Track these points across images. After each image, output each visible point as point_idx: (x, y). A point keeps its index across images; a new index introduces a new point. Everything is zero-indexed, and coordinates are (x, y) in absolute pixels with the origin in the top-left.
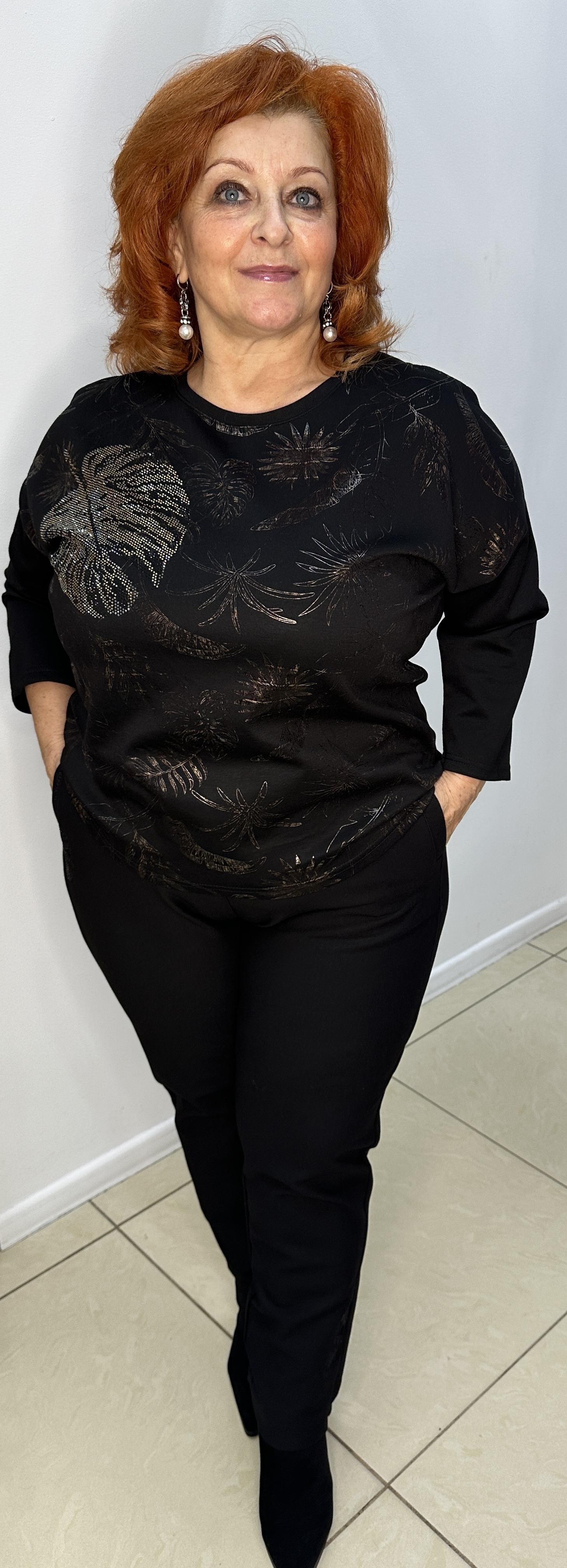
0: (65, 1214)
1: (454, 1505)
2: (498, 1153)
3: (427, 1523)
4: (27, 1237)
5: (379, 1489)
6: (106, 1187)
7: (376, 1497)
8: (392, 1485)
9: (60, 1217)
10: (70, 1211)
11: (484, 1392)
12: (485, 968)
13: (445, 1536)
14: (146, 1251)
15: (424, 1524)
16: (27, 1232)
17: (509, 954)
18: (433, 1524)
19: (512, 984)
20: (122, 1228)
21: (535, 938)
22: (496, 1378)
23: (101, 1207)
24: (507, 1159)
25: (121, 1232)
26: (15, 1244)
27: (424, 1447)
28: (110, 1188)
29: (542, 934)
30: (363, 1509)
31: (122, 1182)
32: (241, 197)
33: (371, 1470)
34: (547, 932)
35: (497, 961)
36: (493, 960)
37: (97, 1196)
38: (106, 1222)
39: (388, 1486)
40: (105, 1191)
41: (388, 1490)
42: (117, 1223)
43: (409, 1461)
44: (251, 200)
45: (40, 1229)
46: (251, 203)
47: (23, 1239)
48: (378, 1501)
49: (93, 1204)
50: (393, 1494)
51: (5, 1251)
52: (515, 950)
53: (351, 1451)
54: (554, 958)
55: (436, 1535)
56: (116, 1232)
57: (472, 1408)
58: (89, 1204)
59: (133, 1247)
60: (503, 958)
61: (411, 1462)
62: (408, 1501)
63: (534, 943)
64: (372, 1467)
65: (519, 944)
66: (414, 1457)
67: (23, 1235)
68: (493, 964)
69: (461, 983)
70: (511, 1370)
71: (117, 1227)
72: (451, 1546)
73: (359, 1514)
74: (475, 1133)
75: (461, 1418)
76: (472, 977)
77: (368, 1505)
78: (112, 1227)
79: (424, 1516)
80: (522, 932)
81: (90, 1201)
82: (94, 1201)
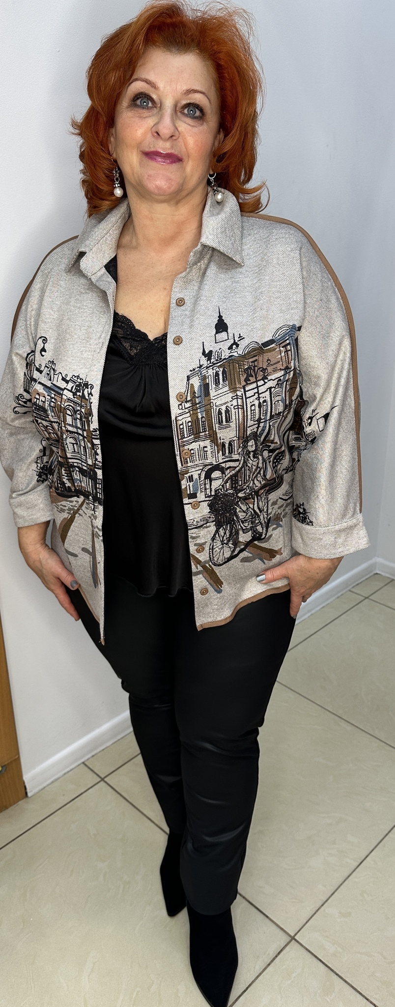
0: (68, 772)
1: (336, 948)
2: (343, 724)
3: (320, 961)
4: (44, 788)
5: (288, 941)
6: (93, 753)
7: (286, 946)
8: (296, 937)
9: (65, 774)
10: (71, 770)
11: (349, 876)
12: (323, 607)
13: (333, 968)
14: (123, 794)
15: (319, 961)
16: (45, 785)
17: (338, 597)
18: (324, 961)
19: (342, 617)
20: (105, 779)
21: (353, 587)
22: (355, 867)
23: (91, 767)
24: (349, 728)
25: (106, 782)
26: (37, 793)
27: (314, 912)
28: (96, 754)
29: (358, 584)
30: (279, 953)
31: (103, 750)
32: (150, 105)
33: (282, 929)
34: (361, 583)
35: (331, 602)
36: (329, 601)
37: (88, 759)
38: (95, 776)
39: (293, 938)
40: (93, 756)
41: (293, 940)
42: (103, 777)
43: (305, 921)
44: (156, 107)
45: (52, 782)
46: (155, 109)
47: (42, 789)
48: (287, 948)
49: (86, 765)
50: (297, 943)
51: (31, 797)
52: (342, 595)
53: (267, 917)
54: (367, 600)
55: (327, 969)
56: (102, 783)
57: (342, 887)
58: (82, 765)
59: (114, 792)
60: (334, 600)
61: (307, 922)
62: (307, 948)
63: (353, 590)
64: (282, 927)
65: (344, 591)
66: (308, 919)
67: (42, 787)
68: (328, 604)
69: (309, 617)
70: (365, 861)
71: (103, 779)
72: (337, 974)
73: (276, 956)
74: (327, 712)
75: (336, 894)
76: (316, 612)
77: (281, 950)
78: (99, 779)
79: (318, 956)
80: (346, 584)
81: (83, 763)
82: (86, 763)
